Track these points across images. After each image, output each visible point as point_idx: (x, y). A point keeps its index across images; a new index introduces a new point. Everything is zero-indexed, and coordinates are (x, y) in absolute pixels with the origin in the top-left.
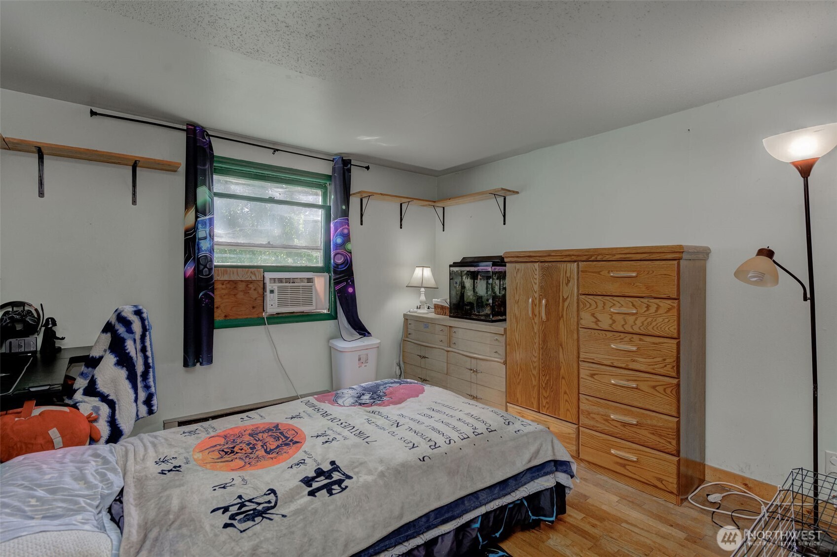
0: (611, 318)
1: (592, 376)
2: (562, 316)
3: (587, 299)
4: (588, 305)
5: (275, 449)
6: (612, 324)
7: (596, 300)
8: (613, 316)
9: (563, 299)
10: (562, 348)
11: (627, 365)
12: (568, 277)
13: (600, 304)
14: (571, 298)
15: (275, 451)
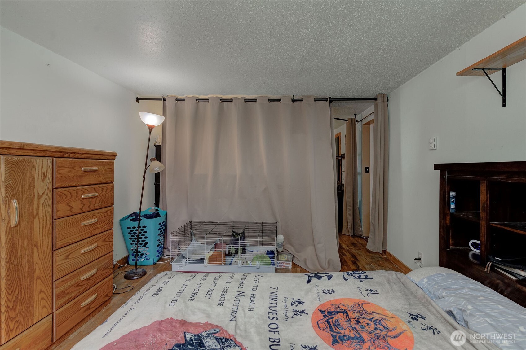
0: (81, 204)
1: (67, 258)
2: (37, 214)
3: (63, 192)
4: (64, 197)
5: (340, 312)
6: (82, 208)
7: (71, 191)
8: (82, 202)
9: (38, 196)
10: (38, 249)
11: (91, 234)
12: (44, 173)
13: (74, 194)
14: (47, 193)
15: (340, 311)
